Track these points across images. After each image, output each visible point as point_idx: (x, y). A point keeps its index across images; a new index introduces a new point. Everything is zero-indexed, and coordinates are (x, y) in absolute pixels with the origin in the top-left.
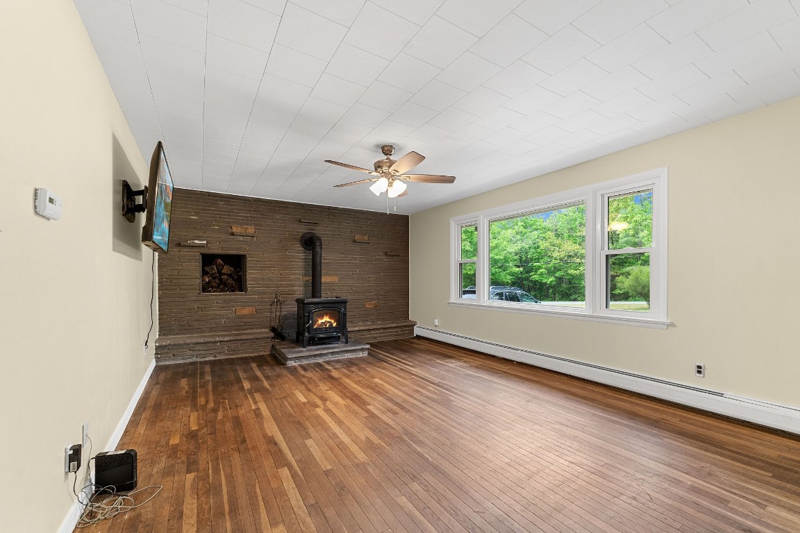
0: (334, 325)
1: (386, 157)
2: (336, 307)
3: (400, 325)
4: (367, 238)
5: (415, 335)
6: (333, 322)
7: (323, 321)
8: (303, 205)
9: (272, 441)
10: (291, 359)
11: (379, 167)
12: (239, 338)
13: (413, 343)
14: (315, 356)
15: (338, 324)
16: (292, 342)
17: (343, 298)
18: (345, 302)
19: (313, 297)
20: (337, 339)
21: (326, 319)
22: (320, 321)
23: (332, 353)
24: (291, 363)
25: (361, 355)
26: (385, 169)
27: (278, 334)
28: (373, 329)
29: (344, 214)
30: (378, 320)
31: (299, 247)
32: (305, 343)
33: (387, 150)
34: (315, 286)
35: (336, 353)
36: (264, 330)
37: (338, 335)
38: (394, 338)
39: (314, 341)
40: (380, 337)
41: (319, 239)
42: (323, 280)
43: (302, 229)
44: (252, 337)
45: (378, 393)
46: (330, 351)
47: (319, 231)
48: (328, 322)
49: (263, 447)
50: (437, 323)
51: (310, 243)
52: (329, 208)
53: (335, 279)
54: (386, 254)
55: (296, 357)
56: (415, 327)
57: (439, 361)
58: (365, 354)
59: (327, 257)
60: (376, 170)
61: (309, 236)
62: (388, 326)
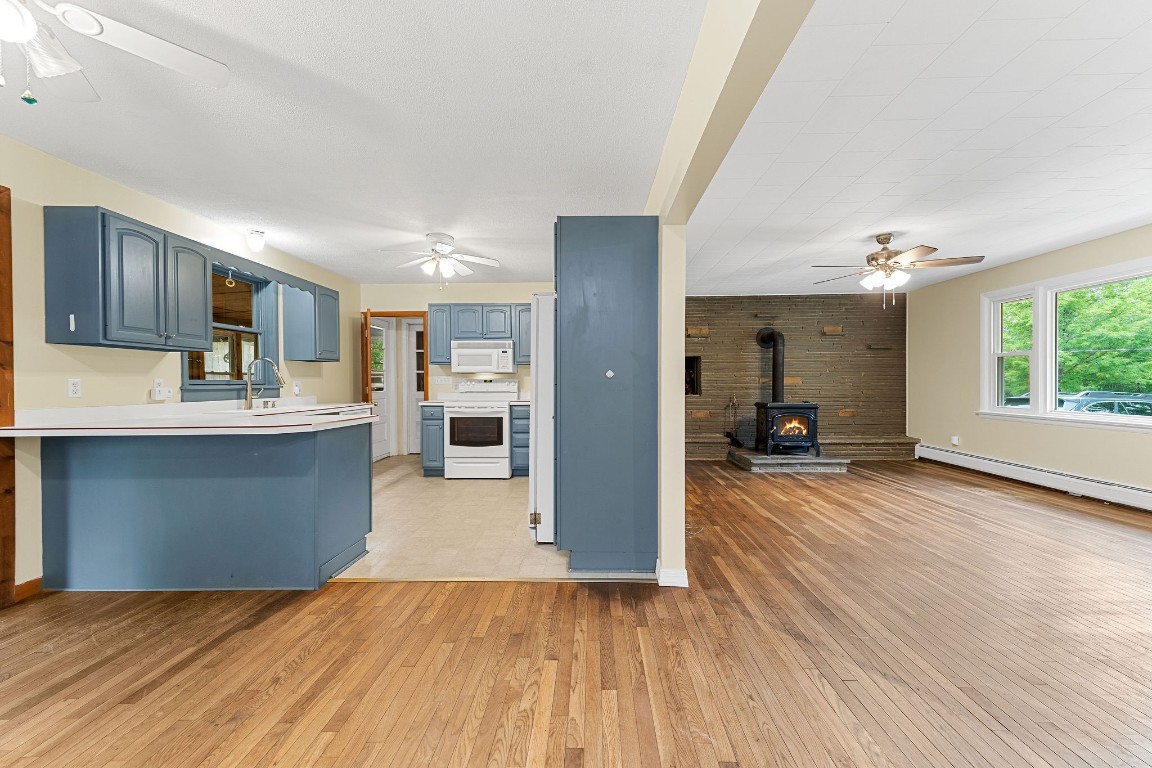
0: (804, 432)
1: (882, 246)
2: (805, 412)
3: (892, 441)
4: (840, 329)
5: (917, 457)
6: (802, 428)
7: (792, 426)
8: (761, 298)
9: (768, 520)
10: (756, 465)
11: (873, 259)
12: (697, 440)
13: (914, 466)
14: (781, 465)
15: (808, 432)
16: (751, 449)
17: (813, 402)
18: (815, 408)
19: (774, 401)
20: (806, 450)
21: (795, 424)
22: (788, 426)
23: (801, 464)
24: (755, 469)
25: (837, 470)
26: (881, 261)
27: (735, 441)
28: (851, 444)
29: (809, 302)
30: (857, 433)
31: (754, 346)
32: (769, 451)
33: (884, 239)
34: (776, 390)
35: (806, 464)
36: (718, 435)
37: (807, 444)
38: (882, 458)
39: (777, 450)
40: (861, 455)
41: (781, 336)
42: (787, 381)
43: (759, 325)
44: (709, 441)
45: (872, 505)
46: (800, 461)
47: (778, 325)
48: (798, 428)
49: (765, 523)
50: (956, 443)
51: (769, 340)
52: (790, 297)
53: (798, 381)
54: (869, 348)
55: (761, 464)
56: (917, 447)
57: (959, 488)
58: (844, 470)
59: (791, 354)
60: (868, 262)
61: (767, 332)
62: (873, 441)
